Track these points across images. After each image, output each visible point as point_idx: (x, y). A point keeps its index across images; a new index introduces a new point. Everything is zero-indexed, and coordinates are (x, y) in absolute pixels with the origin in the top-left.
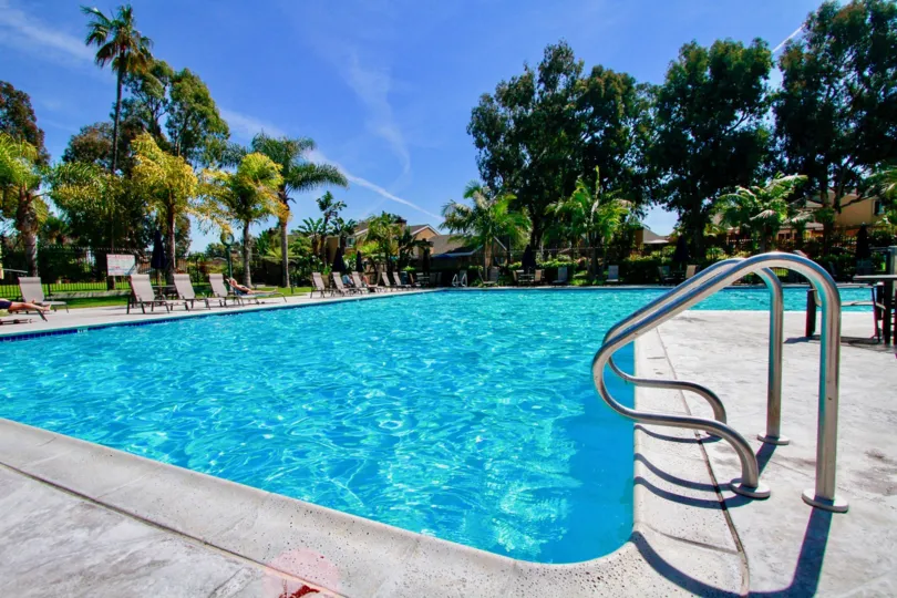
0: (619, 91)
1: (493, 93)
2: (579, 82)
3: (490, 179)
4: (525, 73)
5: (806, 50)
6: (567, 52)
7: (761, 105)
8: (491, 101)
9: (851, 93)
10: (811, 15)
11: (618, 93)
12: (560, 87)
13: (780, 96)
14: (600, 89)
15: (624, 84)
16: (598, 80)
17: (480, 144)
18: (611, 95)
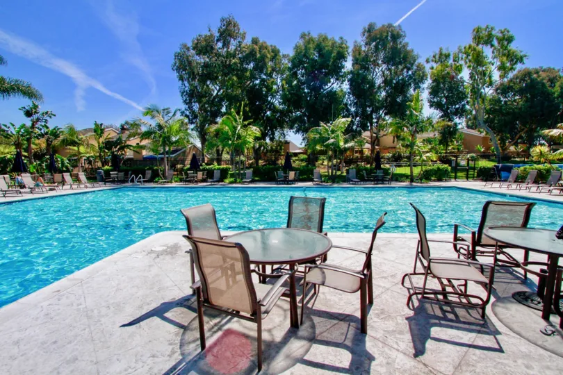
0: (269, 56)
1: (190, 44)
2: (243, 45)
3: (189, 103)
4: (209, 34)
5: (363, 48)
6: (235, 24)
7: (342, 76)
8: (188, 49)
9: (384, 76)
10: (364, 28)
11: (267, 57)
12: (232, 48)
13: (351, 72)
14: (256, 53)
15: (272, 52)
16: (255, 46)
17: (181, 79)
18: (263, 57)
